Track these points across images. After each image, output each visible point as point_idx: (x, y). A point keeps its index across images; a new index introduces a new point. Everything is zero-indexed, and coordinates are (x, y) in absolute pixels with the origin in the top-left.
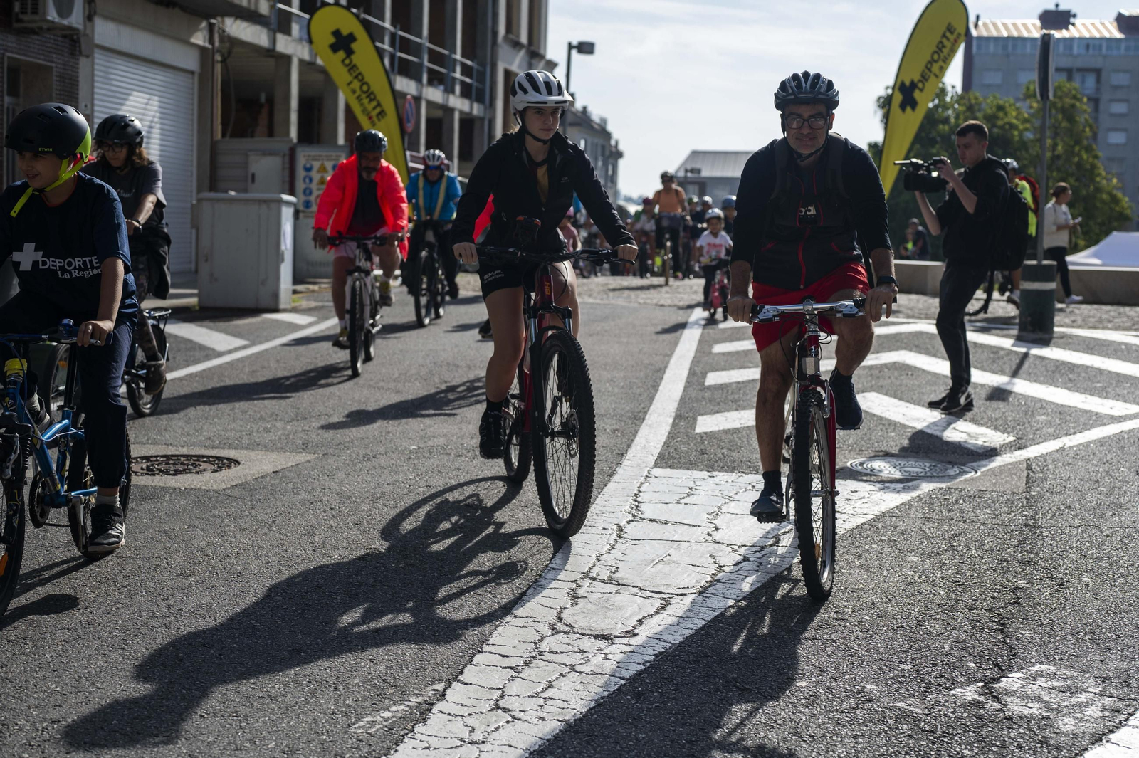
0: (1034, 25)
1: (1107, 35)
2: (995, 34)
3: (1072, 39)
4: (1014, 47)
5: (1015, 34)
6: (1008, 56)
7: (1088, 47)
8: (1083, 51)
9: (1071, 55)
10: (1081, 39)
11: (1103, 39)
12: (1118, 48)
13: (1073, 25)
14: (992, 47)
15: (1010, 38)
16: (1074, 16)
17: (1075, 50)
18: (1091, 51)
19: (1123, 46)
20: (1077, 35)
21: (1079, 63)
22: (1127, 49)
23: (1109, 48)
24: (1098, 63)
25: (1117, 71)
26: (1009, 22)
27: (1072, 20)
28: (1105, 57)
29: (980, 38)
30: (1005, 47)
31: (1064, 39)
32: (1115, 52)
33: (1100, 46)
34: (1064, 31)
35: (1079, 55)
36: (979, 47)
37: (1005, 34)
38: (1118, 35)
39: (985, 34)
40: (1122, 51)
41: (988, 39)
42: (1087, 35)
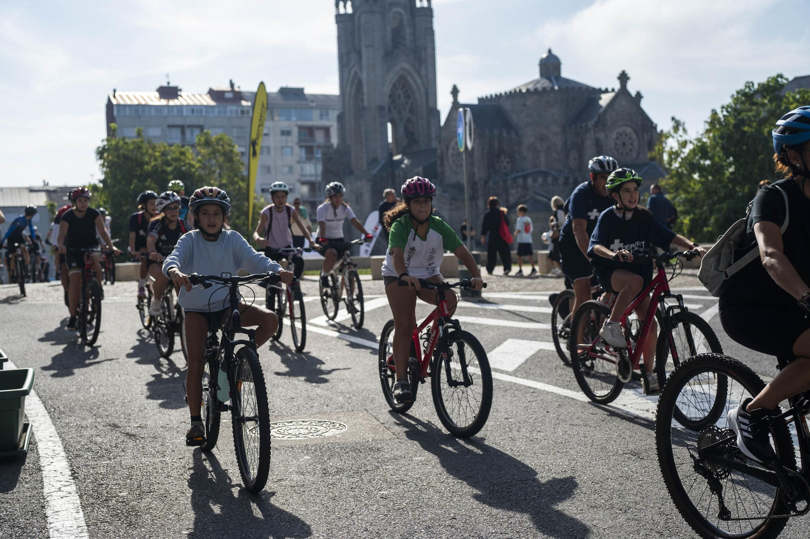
0: (155, 97)
1: (205, 103)
2: (129, 102)
3: (182, 106)
4: (143, 111)
5: (143, 103)
6: (139, 117)
7: (193, 111)
8: (190, 114)
9: (182, 116)
10: (188, 106)
11: (202, 106)
12: (213, 112)
13: (181, 96)
14: (128, 112)
15: (139, 105)
16: (180, 90)
17: (185, 113)
18: (195, 114)
19: (216, 110)
20: (185, 103)
21: (189, 122)
22: (219, 112)
23: (207, 112)
24: (201, 122)
25: (214, 127)
26: (131, 94)
27: (179, 93)
28: (205, 117)
29: (118, 105)
30: (137, 111)
31: (177, 106)
32: (211, 115)
33: (201, 111)
34: (176, 100)
35: (187, 117)
36: (118, 111)
37: (136, 103)
38: (212, 103)
39: (122, 102)
40: (216, 113)
41: (125, 106)
42: (191, 103)
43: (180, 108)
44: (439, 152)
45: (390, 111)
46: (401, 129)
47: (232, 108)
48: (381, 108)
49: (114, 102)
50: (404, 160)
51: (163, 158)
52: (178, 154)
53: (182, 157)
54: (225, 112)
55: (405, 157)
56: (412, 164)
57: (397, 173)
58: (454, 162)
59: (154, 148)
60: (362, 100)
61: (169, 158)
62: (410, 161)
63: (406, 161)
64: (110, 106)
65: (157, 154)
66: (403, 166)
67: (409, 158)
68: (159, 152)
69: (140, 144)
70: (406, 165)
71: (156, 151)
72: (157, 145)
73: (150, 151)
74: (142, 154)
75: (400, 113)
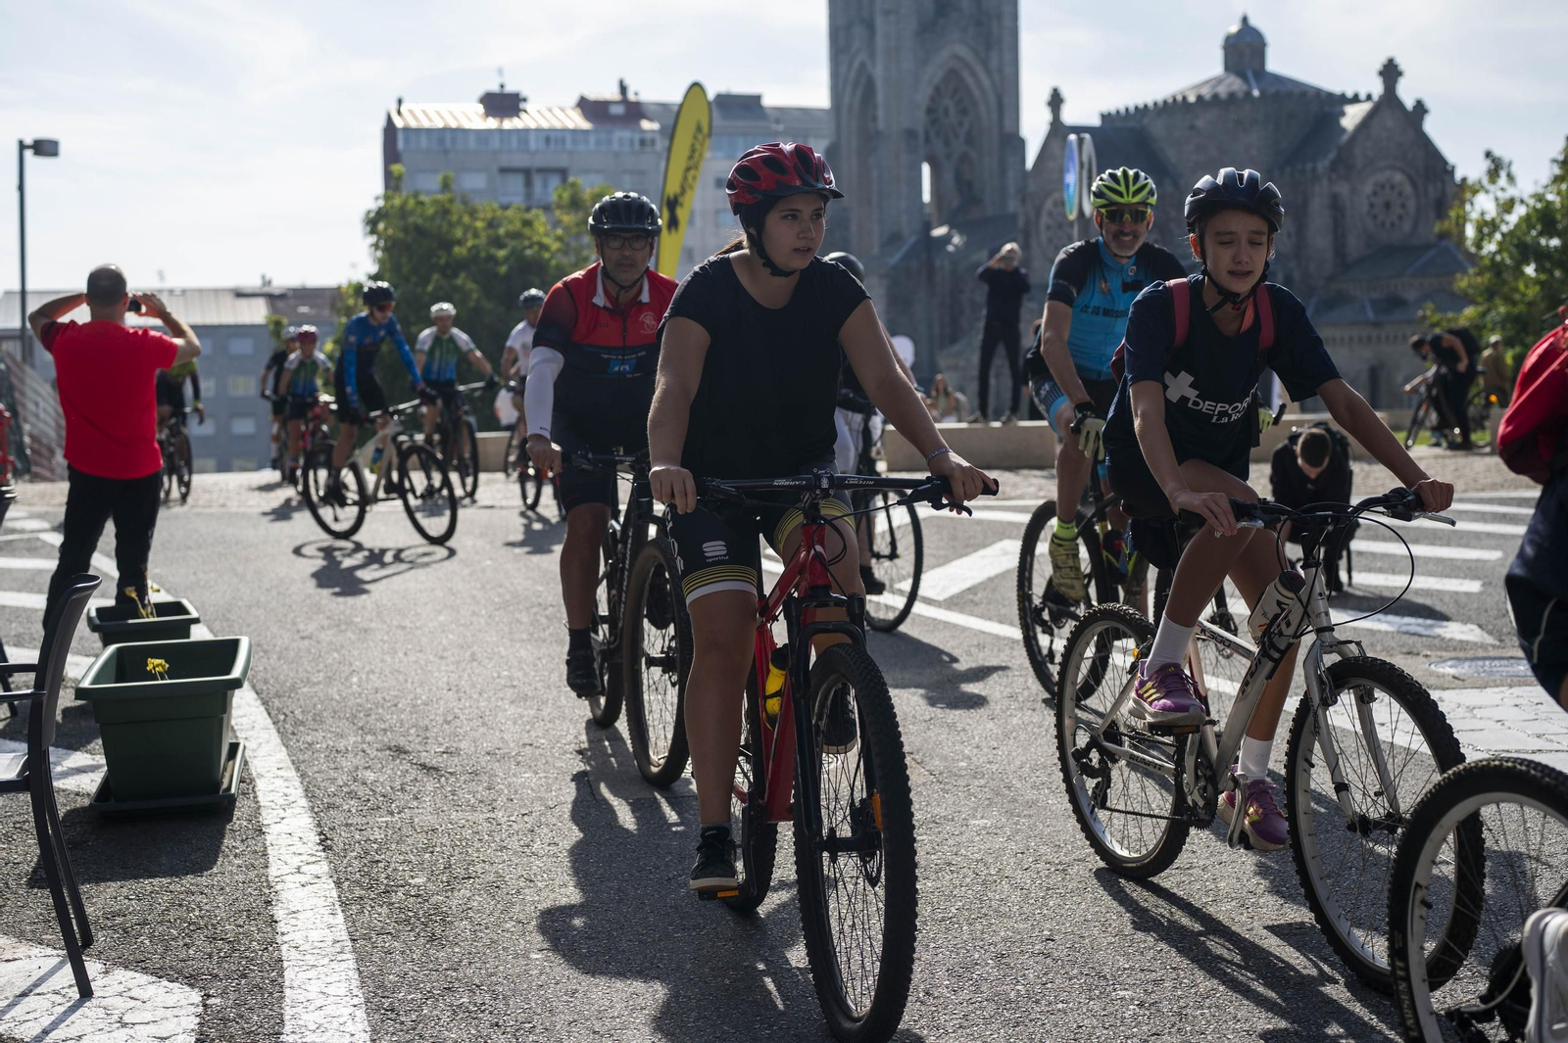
0: (477, 113)
1: (571, 126)
2: (426, 124)
3: (527, 131)
4: (454, 141)
5: (453, 125)
6: (446, 152)
7: (548, 140)
8: (542, 146)
9: (528, 151)
10: (539, 130)
11: (565, 130)
12: (587, 142)
13: (525, 111)
14: (424, 142)
15: (446, 130)
16: (525, 100)
17: (533, 145)
18: (552, 146)
19: (592, 139)
20: (533, 125)
21: (538, 162)
22: (598, 142)
23: (575, 142)
24: (562, 161)
25: (586, 171)
26: (431, 108)
27: (522, 105)
28: (570, 153)
29: (407, 130)
30: (441, 141)
31: (518, 131)
32: (582, 147)
33: (563, 141)
34: (515, 120)
35: (537, 151)
36: (407, 141)
37: (440, 125)
38: (585, 125)
39: (413, 124)
40: (592, 145)
41: (418, 131)
42: (545, 125)
43: (523, 134)
44: (1021, 222)
45: (927, 140)
46: (949, 176)
47: (622, 134)
48: (911, 134)
49: (399, 123)
50: (952, 237)
51: (491, 232)
52: (518, 225)
53: (527, 231)
54: (609, 142)
55: (954, 231)
56: (967, 244)
57: (938, 263)
58: (1050, 240)
59: (473, 213)
60: (874, 119)
61: (502, 231)
62: (965, 238)
63: (956, 240)
64: (390, 130)
65: (479, 224)
66: (950, 248)
67: (961, 233)
68: (483, 220)
69: (447, 206)
70: (956, 246)
71: (476, 219)
72: (480, 207)
73: (466, 219)
74: (451, 225)
75: (947, 143)
